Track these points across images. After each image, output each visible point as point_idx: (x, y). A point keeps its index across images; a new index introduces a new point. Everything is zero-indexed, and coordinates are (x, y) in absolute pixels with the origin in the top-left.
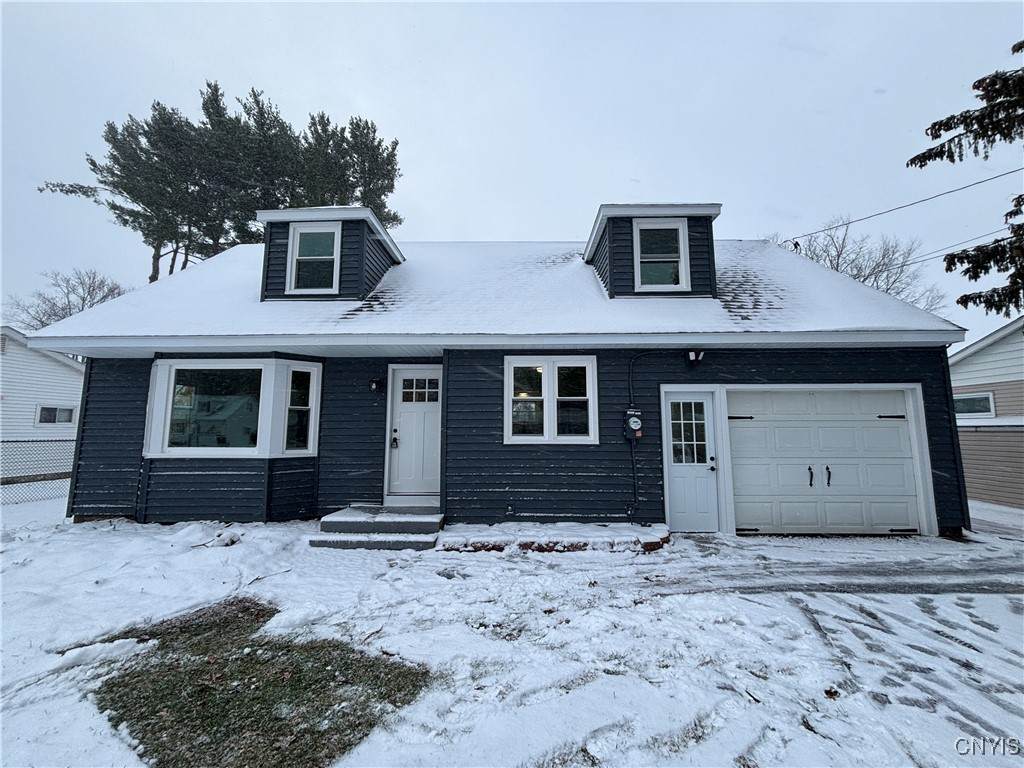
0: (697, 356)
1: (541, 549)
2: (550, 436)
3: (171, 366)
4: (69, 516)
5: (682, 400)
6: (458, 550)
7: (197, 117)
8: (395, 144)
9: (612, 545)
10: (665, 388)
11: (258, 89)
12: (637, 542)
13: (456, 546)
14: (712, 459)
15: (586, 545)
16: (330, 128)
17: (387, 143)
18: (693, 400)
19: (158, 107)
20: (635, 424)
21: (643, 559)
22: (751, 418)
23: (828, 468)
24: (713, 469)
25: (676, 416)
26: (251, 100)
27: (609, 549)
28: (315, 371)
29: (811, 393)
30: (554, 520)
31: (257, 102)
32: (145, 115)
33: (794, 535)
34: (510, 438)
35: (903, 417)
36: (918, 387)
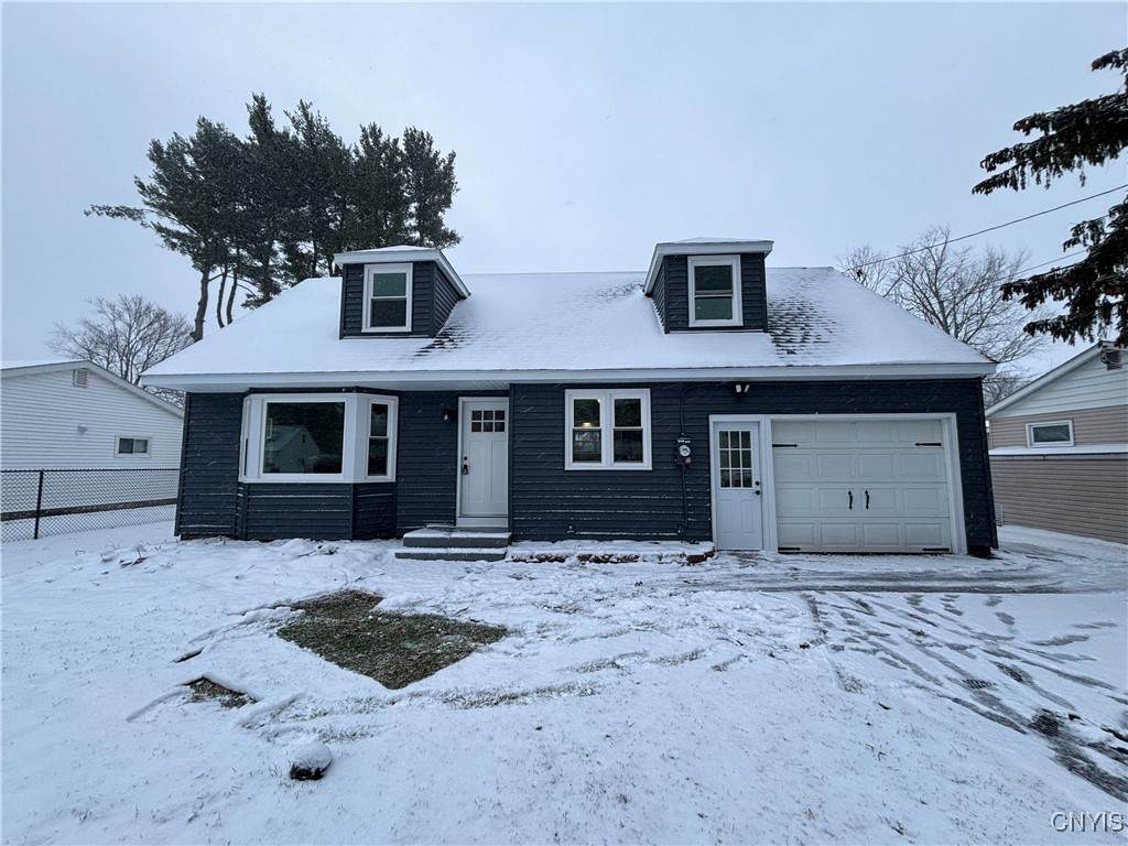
0: (743, 389)
1: (597, 560)
2: (607, 462)
3: (263, 400)
4: (176, 535)
5: (730, 429)
6: (525, 561)
7: (244, 132)
8: (453, 156)
9: (660, 558)
10: (713, 418)
11: (306, 102)
12: (682, 556)
13: (523, 558)
14: (757, 483)
15: (637, 557)
16: (382, 140)
17: (443, 156)
18: (740, 429)
19: (204, 124)
20: (685, 451)
21: (687, 568)
22: (795, 446)
23: (866, 493)
24: (758, 493)
25: (723, 444)
26: (300, 113)
27: (657, 560)
28: (392, 404)
29: (855, 423)
30: (611, 538)
31: (306, 115)
32: (189, 133)
33: (832, 554)
34: (571, 465)
35: (939, 444)
36: (953, 416)
